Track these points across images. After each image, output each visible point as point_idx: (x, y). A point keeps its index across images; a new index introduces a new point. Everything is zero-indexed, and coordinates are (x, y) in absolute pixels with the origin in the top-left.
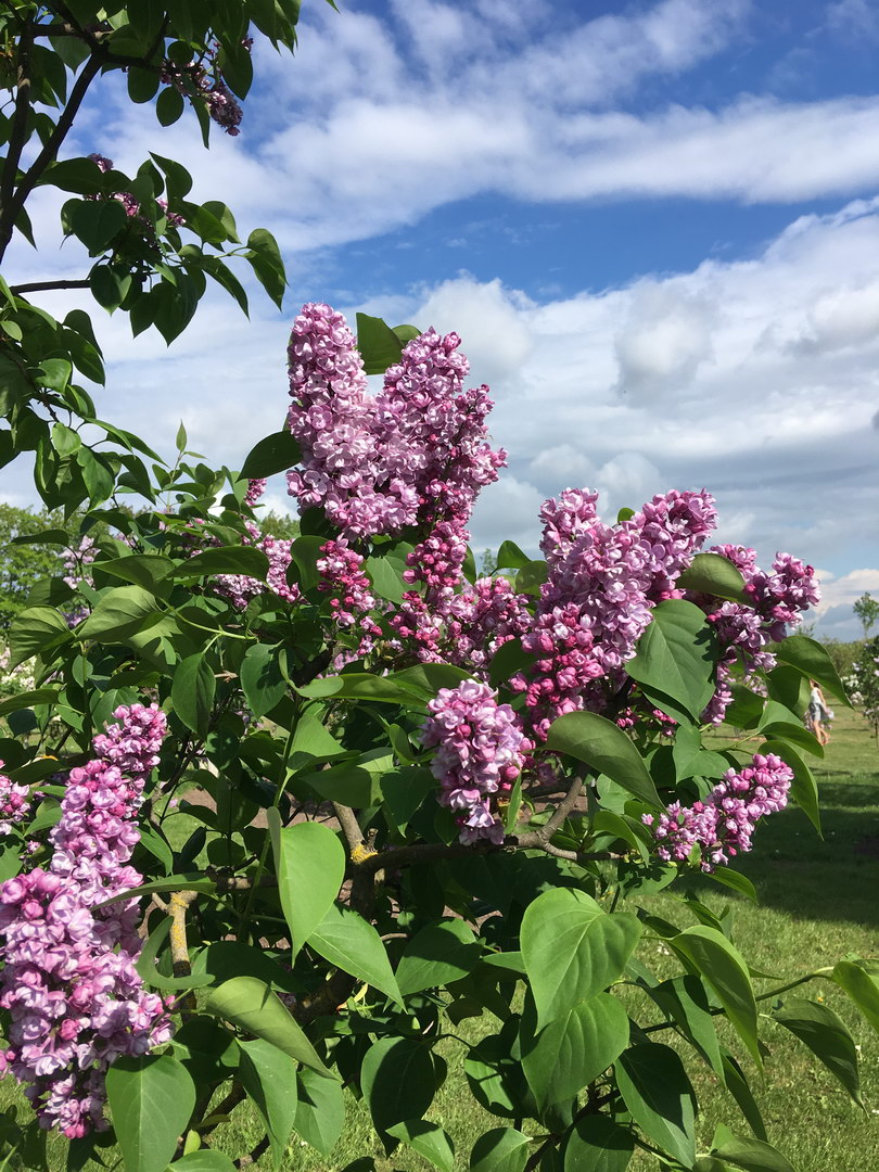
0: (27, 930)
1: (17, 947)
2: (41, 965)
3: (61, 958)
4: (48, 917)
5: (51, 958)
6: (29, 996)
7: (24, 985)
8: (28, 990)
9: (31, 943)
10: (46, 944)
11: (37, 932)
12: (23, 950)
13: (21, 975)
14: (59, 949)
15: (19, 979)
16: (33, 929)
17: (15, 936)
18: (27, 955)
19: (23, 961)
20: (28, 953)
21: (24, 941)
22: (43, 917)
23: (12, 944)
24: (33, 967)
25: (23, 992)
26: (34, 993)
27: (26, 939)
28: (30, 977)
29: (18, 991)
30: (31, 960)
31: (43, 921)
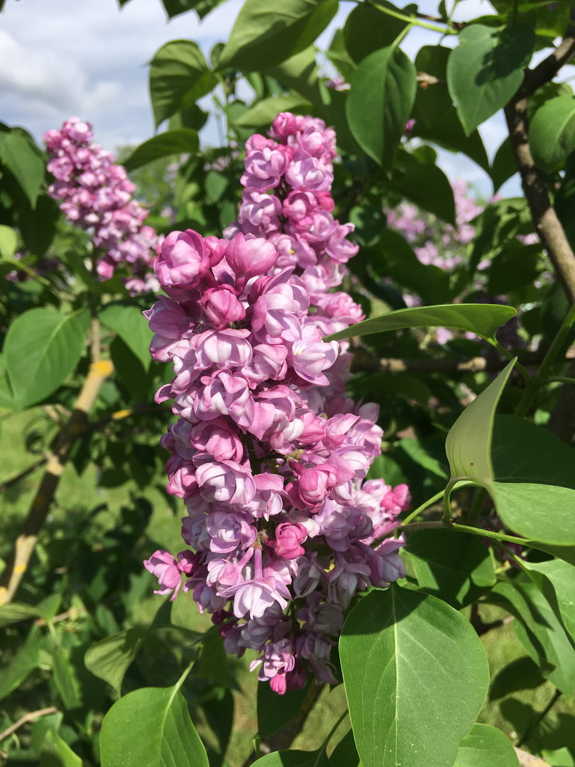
0: (216, 348)
1: (196, 385)
2: (242, 422)
3: (279, 413)
4: (257, 325)
5: (262, 410)
6: (220, 481)
7: (211, 459)
8: (218, 470)
9: (224, 377)
10: (252, 380)
11: (235, 354)
12: (207, 390)
13: (205, 440)
14: (276, 395)
15: (199, 446)
16: (226, 347)
17: (189, 361)
18: (217, 401)
19: (209, 412)
20: (218, 397)
21: (208, 372)
22: (246, 322)
23: (184, 377)
24: (227, 425)
25: (209, 473)
26: (230, 476)
27: (212, 368)
28: (222, 445)
29: (200, 470)
30: (225, 411)
31: (246, 333)
